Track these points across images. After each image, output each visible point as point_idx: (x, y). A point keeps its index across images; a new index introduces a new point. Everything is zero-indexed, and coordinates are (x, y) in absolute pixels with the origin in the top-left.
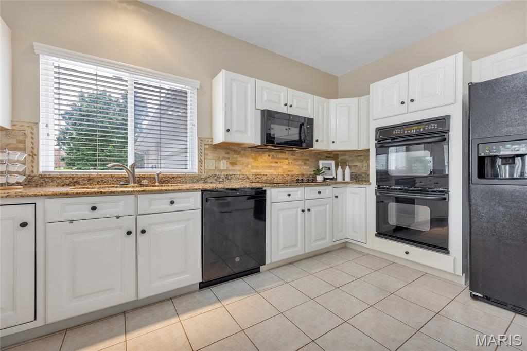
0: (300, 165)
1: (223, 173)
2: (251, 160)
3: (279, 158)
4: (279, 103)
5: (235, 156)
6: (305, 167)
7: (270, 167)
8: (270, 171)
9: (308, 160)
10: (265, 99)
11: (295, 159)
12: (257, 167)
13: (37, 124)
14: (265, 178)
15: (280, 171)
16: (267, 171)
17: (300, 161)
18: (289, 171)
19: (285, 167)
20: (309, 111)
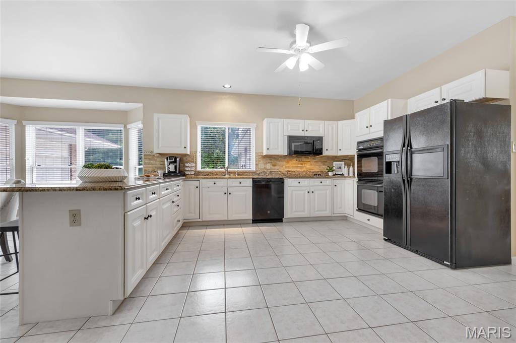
0: (319, 166)
1: (268, 171)
2: (284, 163)
3: (303, 161)
4: (299, 130)
5: (275, 161)
6: (323, 167)
7: (298, 167)
8: (297, 169)
9: (326, 162)
10: (289, 129)
11: (315, 162)
12: (289, 167)
13: (197, 152)
14: (294, 173)
15: (304, 169)
16: (295, 170)
17: (320, 163)
18: (311, 169)
19: (308, 167)
20: (321, 132)
